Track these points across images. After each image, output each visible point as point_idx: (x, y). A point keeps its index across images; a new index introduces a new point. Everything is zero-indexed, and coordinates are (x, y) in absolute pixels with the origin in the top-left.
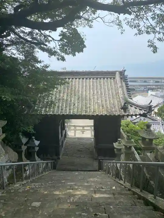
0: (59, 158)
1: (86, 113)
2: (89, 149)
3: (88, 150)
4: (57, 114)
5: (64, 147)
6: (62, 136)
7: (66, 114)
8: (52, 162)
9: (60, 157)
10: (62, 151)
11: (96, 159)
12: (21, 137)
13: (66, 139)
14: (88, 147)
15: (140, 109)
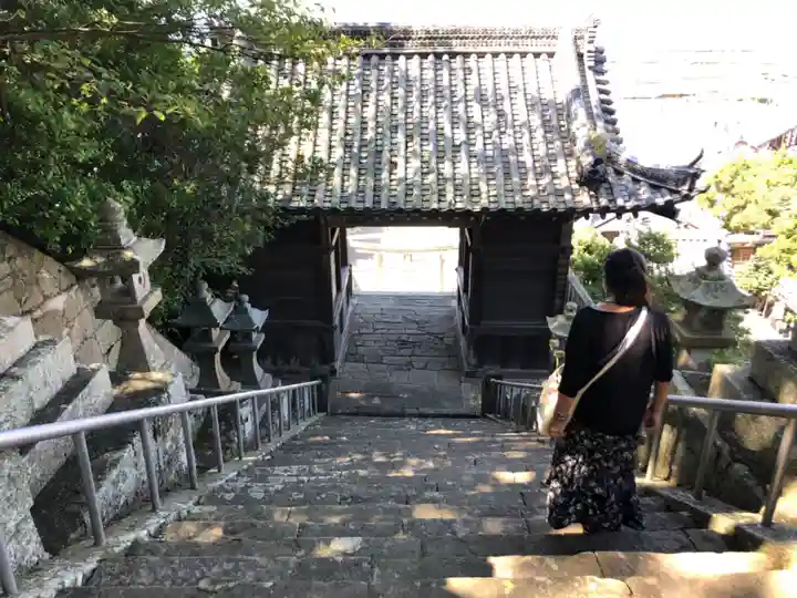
0: (334, 372)
1: (440, 201)
2: (442, 339)
3: (437, 341)
4: (328, 205)
5: (345, 329)
6: (339, 288)
7: (361, 206)
8: (312, 386)
9: (337, 365)
10: (342, 345)
11: (470, 375)
12: (208, 296)
13: (354, 301)
14: (435, 330)
15: (653, 187)
